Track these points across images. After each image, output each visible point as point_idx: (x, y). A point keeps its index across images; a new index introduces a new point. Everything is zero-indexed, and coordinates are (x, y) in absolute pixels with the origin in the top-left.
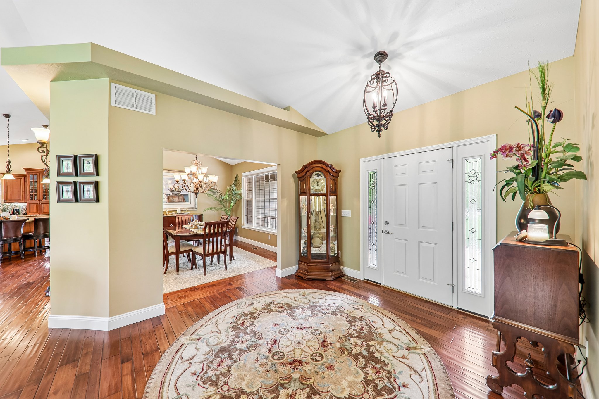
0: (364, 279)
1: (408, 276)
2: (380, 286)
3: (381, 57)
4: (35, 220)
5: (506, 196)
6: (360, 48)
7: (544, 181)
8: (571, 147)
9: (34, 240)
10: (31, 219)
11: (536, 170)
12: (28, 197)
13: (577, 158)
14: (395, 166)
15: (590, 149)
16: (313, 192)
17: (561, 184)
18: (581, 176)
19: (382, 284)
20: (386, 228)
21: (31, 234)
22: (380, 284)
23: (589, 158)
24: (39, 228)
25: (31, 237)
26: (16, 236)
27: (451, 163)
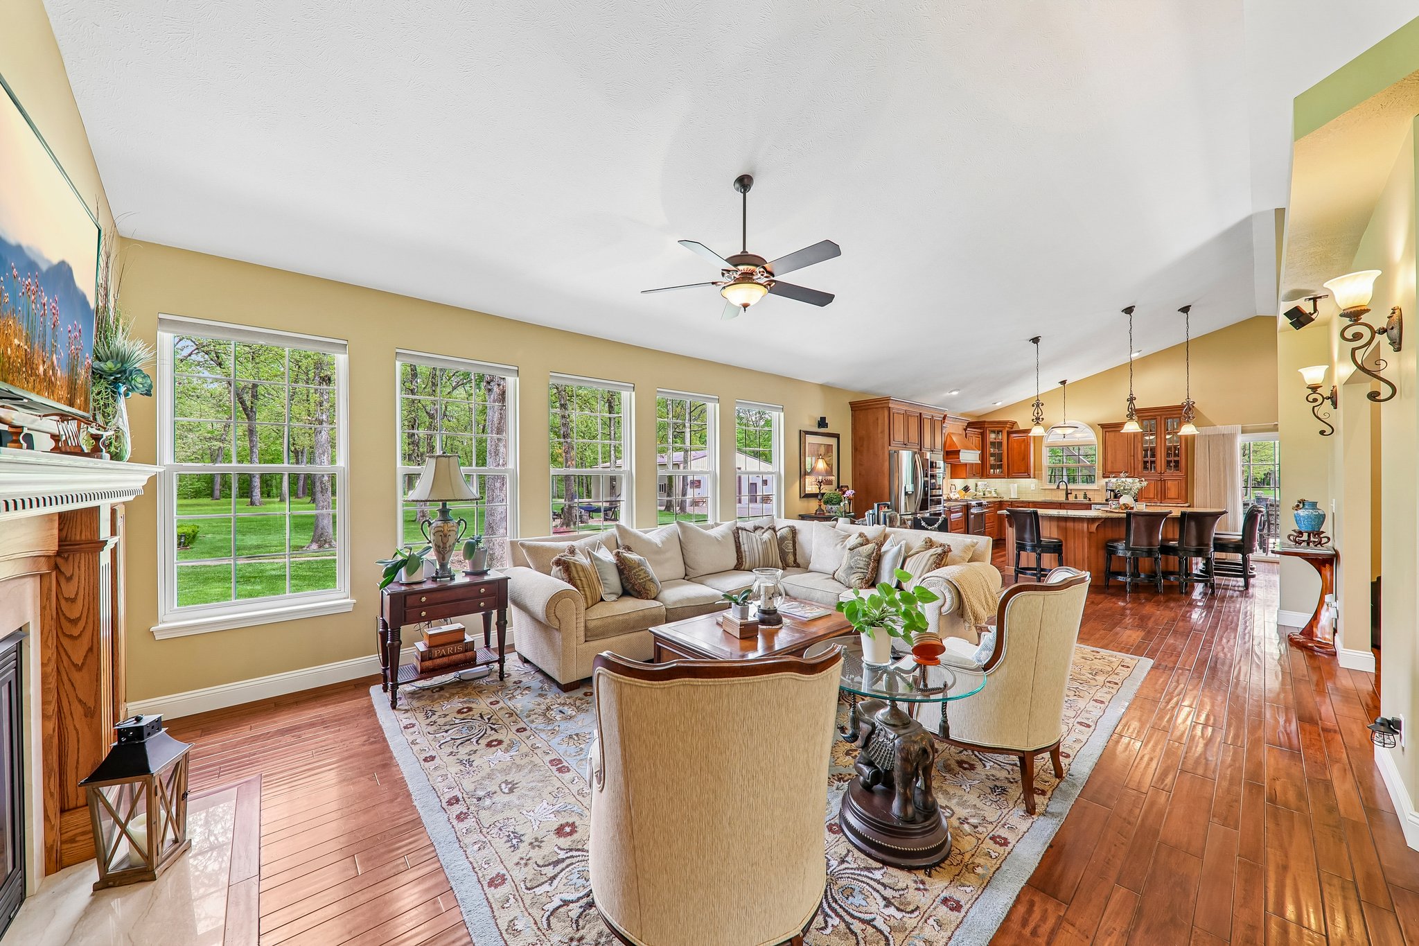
4: (1183, 514)
9: (1180, 558)
10: (1176, 513)
12: (1140, 466)
21: (1172, 543)
24: (1188, 532)
25: (1172, 550)
26: (1150, 544)
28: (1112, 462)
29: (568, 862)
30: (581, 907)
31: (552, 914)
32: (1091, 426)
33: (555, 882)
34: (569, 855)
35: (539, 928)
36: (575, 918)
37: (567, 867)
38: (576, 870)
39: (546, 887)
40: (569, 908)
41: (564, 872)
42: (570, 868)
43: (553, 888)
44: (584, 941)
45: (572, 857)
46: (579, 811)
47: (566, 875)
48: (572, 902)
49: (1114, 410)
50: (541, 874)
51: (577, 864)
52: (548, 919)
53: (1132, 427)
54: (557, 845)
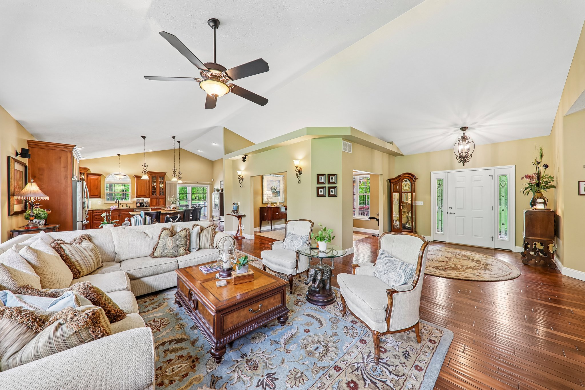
0: (434, 240)
1: (465, 236)
2: (446, 243)
3: (464, 129)
5: (525, 194)
6: (455, 125)
7: (541, 189)
8: (551, 177)
11: (538, 185)
13: (553, 181)
14: (456, 177)
15: (557, 178)
16: (403, 191)
17: (547, 190)
18: (554, 187)
19: (447, 242)
20: (450, 211)
22: (446, 242)
23: (557, 181)
27: (491, 177)
28: (140, 192)
29: (371, 378)
30: (389, 367)
31: (398, 376)
32: (129, 176)
33: (383, 380)
34: (367, 379)
35: (407, 378)
36: (394, 367)
37: (373, 378)
38: (374, 374)
39: (388, 383)
40: (392, 371)
41: (377, 378)
42: (374, 377)
43: (387, 380)
44: (401, 362)
45: (367, 377)
46: (337, 383)
47: (378, 377)
48: (389, 371)
49: (138, 170)
50: (383, 387)
51: (370, 374)
52: (401, 376)
53: (145, 177)
54: (364, 387)
